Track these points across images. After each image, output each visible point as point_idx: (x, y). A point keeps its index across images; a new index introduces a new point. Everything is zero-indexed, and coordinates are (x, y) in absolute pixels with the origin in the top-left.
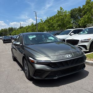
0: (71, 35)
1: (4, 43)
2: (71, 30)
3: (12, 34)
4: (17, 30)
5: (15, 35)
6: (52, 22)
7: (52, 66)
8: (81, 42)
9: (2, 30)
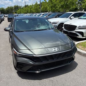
0: (71, 19)
1: (8, 21)
2: (72, 13)
3: (17, 12)
4: (22, 8)
5: (20, 13)
6: (56, 2)
7: (35, 61)
8: (79, 28)
9: (8, 7)
